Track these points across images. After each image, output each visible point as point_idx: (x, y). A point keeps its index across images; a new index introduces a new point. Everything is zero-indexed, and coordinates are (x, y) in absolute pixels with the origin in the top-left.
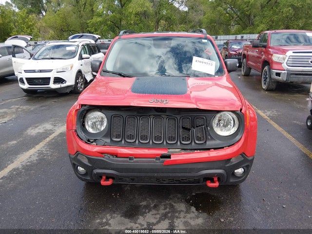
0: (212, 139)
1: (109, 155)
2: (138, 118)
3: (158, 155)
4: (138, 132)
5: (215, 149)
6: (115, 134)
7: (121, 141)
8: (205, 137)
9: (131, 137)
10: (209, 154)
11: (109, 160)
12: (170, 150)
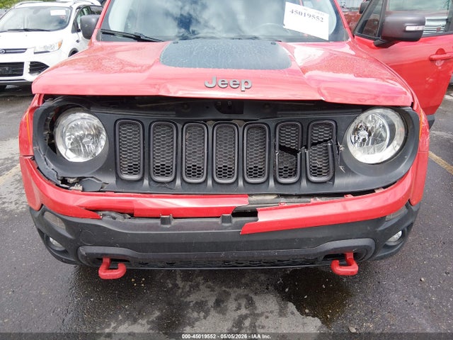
0: (349, 171)
1: (113, 214)
2: (180, 126)
3: (226, 210)
4: (179, 161)
5: (354, 194)
6: (126, 164)
7: (141, 180)
8: (331, 166)
9: (164, 170)
10: (345, 207)
11: (116, 226)
12: (254, 198)
